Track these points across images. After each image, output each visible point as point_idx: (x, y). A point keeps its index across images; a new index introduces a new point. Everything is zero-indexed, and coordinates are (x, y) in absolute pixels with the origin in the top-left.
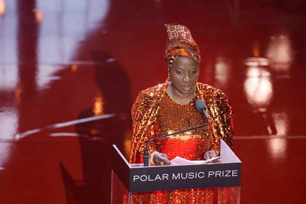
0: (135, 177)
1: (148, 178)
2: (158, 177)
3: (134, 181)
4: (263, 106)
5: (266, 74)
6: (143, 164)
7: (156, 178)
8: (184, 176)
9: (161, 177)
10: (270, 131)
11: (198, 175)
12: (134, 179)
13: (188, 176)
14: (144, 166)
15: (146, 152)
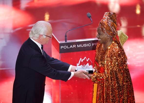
2: (71, 46)
6: (65, 41)
7: (71, 47)
8: (82, 46)
9: (73, 47)
10: (119, 25)
11: (88, 45)
12: (61, 48)
13: (84, 45)
14: (65, 42)
15: (66, 36)
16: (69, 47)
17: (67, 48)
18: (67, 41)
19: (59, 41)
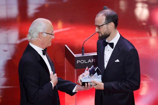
0: (78, 61)
1: (84, 62)
2: (90, 61)
3: (77, 63)
4: (145, 22)
5: (146, 5)
7: (89, 61)
9: (91, 61)
12: (77, 62)
14: (82, 55)
15: (83, 48)
16: (87, 61)
17: (85, 62)
18: (85, 54)
19: (75, 54)
